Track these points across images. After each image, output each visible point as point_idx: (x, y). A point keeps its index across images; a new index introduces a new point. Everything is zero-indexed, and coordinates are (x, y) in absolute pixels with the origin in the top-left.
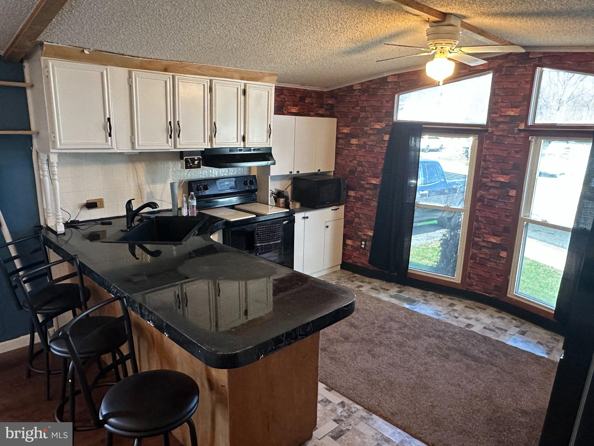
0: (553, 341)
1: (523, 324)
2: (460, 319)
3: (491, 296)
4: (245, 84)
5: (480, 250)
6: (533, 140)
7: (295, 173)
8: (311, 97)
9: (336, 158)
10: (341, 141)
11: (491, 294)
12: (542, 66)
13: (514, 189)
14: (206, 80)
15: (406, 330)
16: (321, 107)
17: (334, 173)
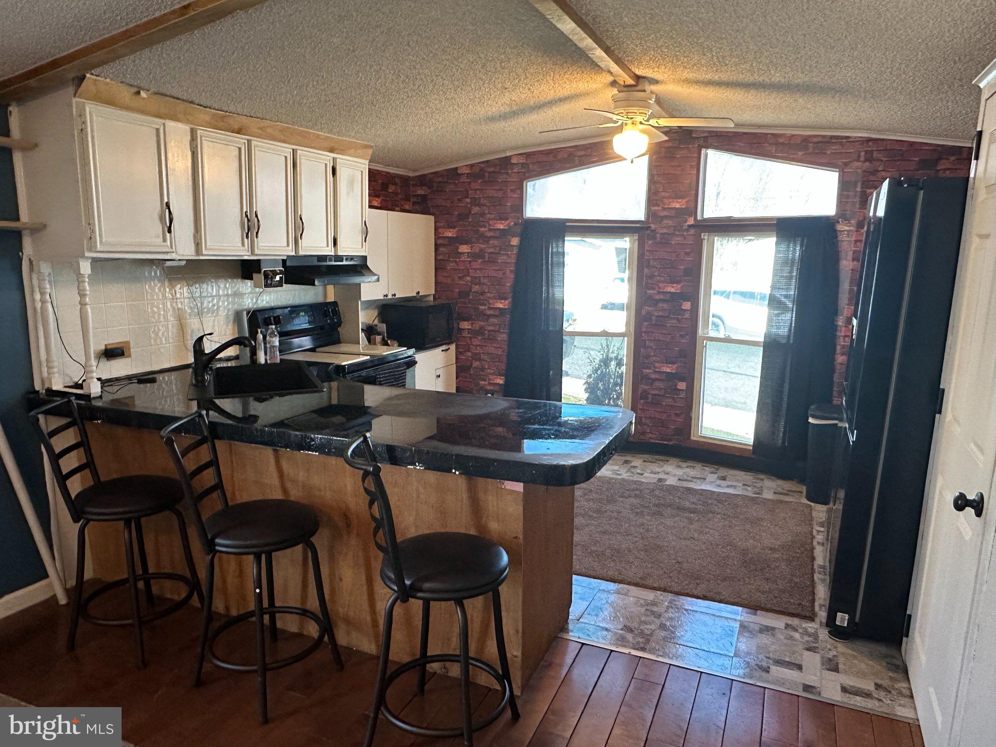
0: (757, 481)
1: (717, 469)
2: (646, 474)
3: (671, 443)
4: (334, 159)
5: (652, 384)
6: (706, 238)
7: (390, 297)
8: (395, 184)
9: (436, 276)
10: (442, 249)
11: (670, 440)
12: (707, 147)
13: (688, 300)
14: (287, 149)
15: (594, 495)
16: (408, 199)
17: (435, 298)
